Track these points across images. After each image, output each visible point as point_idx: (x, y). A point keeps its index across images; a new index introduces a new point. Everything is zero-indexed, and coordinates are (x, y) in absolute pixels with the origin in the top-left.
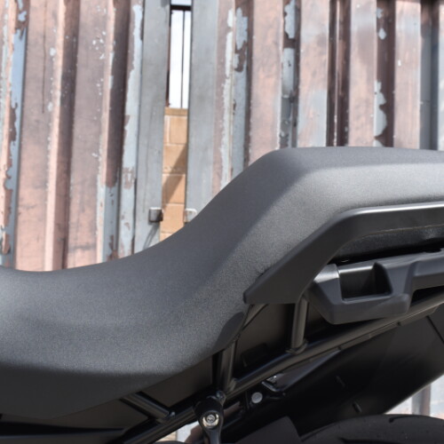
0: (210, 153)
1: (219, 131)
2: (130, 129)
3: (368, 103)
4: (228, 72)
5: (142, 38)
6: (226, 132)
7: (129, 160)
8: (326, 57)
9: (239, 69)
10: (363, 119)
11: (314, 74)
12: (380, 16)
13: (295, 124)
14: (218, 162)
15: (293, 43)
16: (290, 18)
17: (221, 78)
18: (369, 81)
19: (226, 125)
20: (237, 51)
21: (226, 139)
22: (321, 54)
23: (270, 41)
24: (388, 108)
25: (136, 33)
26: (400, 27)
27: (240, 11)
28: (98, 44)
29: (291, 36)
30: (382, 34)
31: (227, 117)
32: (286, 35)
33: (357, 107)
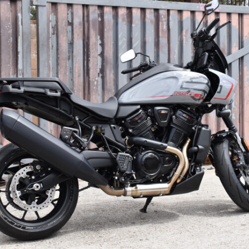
0: (46, 63)
1: (49, 56)
2: (20, 56)
3: (96, 44)
4: (50, 36)
5: (22, 25)
6: (51, 56)
7: (20, 66)
8: (82, 29)
9: (53, 34)
10: (94, 50)
11: (78, 35)
12: (99, 13)
13: (73, 52)
14: (49, 66)
15: (71, 24)
16: (70, 16)
17: (48, 38)
18: (96, 37)
19: (51, 53)
20: (52, 28)
21: (51, 58)
22: (80, 28)
23: (64, 25)
24: (102, 45)
25: (20, 23)
26: (106, 17)
27: (53, 14)
28: (7, 27)
29: (70, 22)
30: (100, 19)
31: (51, 51)
32: (68, 21)
33: (92, 46)
